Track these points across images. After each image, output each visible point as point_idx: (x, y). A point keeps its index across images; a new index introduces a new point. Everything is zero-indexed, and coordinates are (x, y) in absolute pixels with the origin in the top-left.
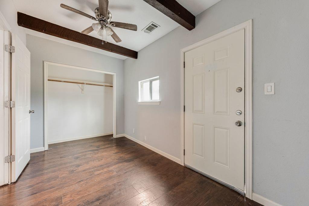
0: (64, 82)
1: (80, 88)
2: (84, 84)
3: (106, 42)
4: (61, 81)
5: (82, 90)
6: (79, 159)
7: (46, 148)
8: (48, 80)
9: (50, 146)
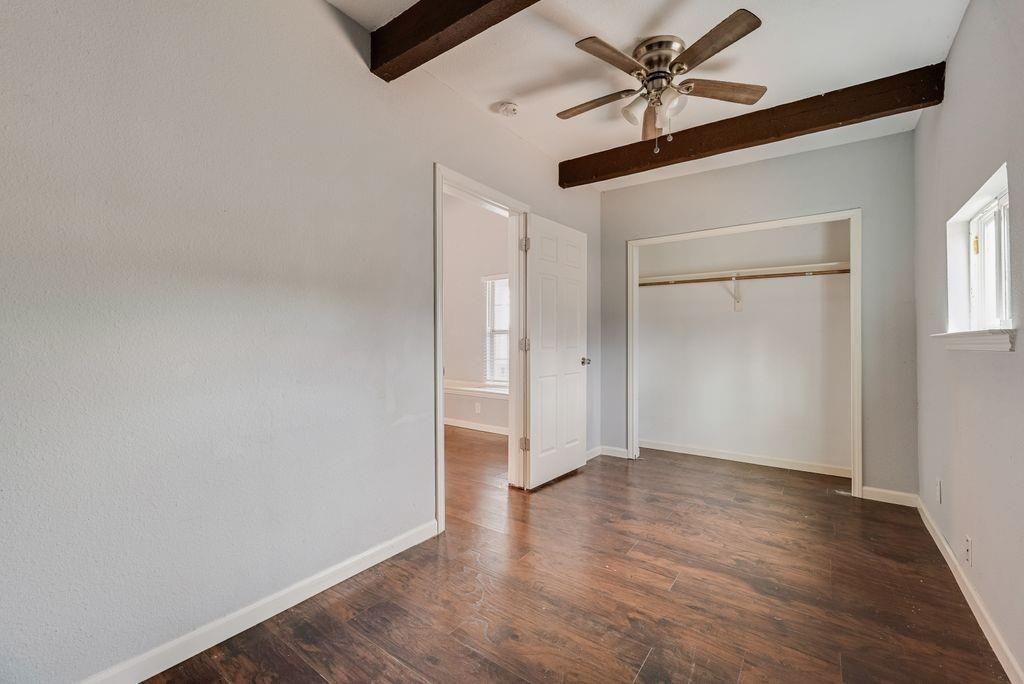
0: (676, 283)
1: (731, 293)
2: (730, 279)
3: (670, 139)
4: (668, 283)
5: (737, 299)
6: (656, 503)
7: (634, 453)
8: (640, 285)
9: (642, 450)
